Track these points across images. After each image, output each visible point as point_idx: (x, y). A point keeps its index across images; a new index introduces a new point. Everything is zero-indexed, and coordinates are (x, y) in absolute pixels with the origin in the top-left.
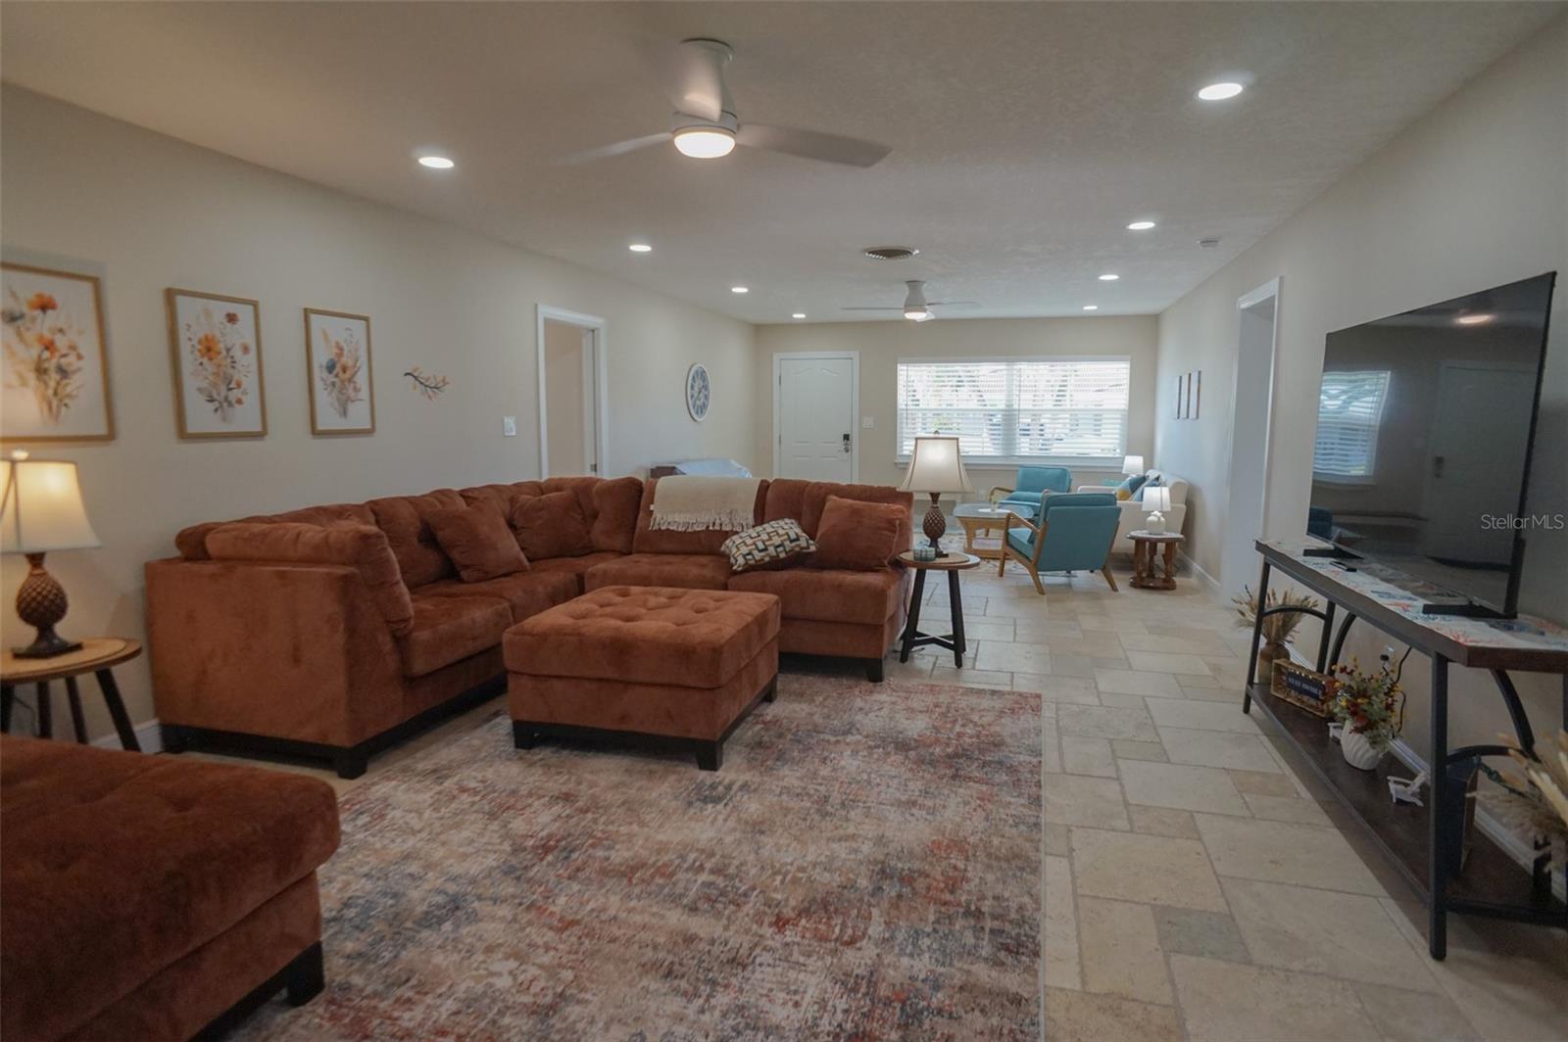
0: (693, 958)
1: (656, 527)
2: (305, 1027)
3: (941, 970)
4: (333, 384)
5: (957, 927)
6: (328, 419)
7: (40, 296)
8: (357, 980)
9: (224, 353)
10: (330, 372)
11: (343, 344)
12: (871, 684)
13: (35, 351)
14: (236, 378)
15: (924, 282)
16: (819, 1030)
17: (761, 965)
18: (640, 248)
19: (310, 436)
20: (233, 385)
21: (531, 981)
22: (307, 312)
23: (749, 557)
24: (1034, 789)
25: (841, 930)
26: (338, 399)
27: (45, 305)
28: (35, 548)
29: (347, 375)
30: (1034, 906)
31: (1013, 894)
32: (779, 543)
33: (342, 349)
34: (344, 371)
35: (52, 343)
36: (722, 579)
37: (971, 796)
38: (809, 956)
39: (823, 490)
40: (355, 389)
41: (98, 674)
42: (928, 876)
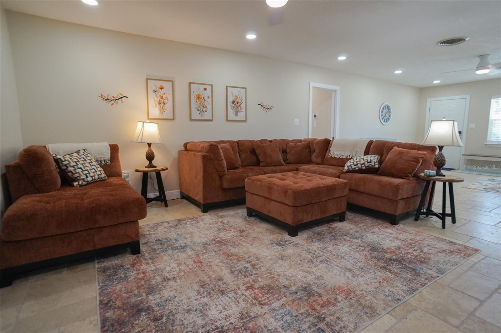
0: (214, 285)
1: (331, 156)
3: (280, 330)
4: (234, 107)
6: (232, 116)
7: (161, 86)
9: (203, 98)
10: (233, 104)
11: (237, 95)
12: (390, 225)
13: (159, 98)
14: (205, 105)
18: (342, 58)
19: (226, 121)
20: (204, 107)
21: (173, 271)
22: (227, 87)
26: (235, 111)
27: (162, 88)
28: (149, 142)
29: (239, 104)
30: (352, 329)
31: (348, 320)
32: (363, 163)
33: (237, 97)
34: (238, 103)
35: (162, 97)
36: (338, 174)
37: (381, 277)
38: (244, 301)
39: (393, 144)
40: (241, 108)
41: (156, 173)
42: (321, 297)
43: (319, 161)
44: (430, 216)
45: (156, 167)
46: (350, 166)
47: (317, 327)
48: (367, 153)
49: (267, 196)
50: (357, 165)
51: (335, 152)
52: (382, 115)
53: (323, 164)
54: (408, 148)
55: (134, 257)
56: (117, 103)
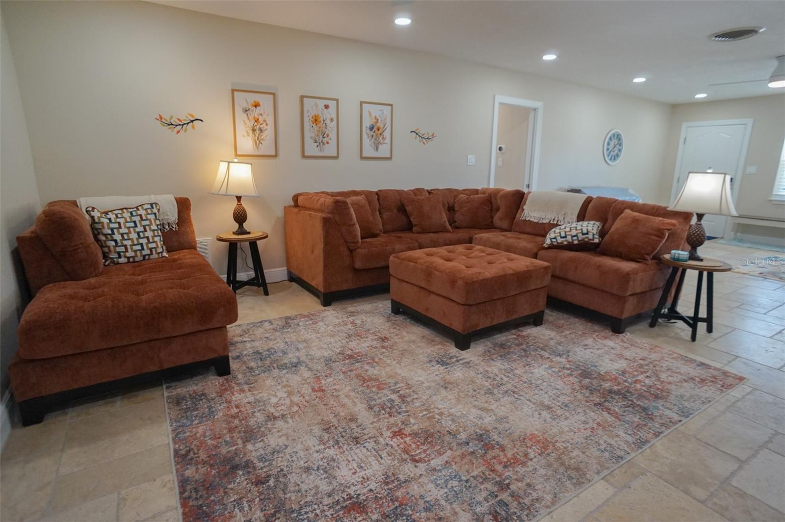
0: (343, 428)
1: (524, 218)
2: (212, 383)
3: (443, 502)
4: (372, 136)
5: (482, 487)
6: (369, 151)
7: (255, 102)
8: (240, 376)
9: (322, 122)
10: (371, 130)
11: (378, 117)
12: (611, 333)
13: (253, 121)
14: (326, 133)
16: (348, 490)
17: (365, 447)
18: (549, 57)
19: (359, 159)
20: (325, 135)
21: (282, 405)
22: (362, 103)
23: (554, 240)
24: (650, 435)
25: (420, 453)
26: (374, 143)
27: (256, 105)
28: (239, 195)
29: (380, 132)
30: (549, 503)
31: (544, 489)
32: (575, 234)
33: (378, 120)
34: (378, 130)
35: (258, 119)
36: (535, 250)
37: (594, 420)
38: (389, 456)
39: (624, 206)
40: (383, 138)
41: (250, 243)
42: (503, 451)
43: (505, 225)
44: (673, 321)
45: (249, 233)
46: (554, 238)
47: (498, 498)
48: (581, 217)
49: (423, 284)
50: (565, 237)
51: (530, 213)
52: (608, 149)
53: (511, 231)
54: (647, 214)
55: (221, 381)
56: (186, 131)
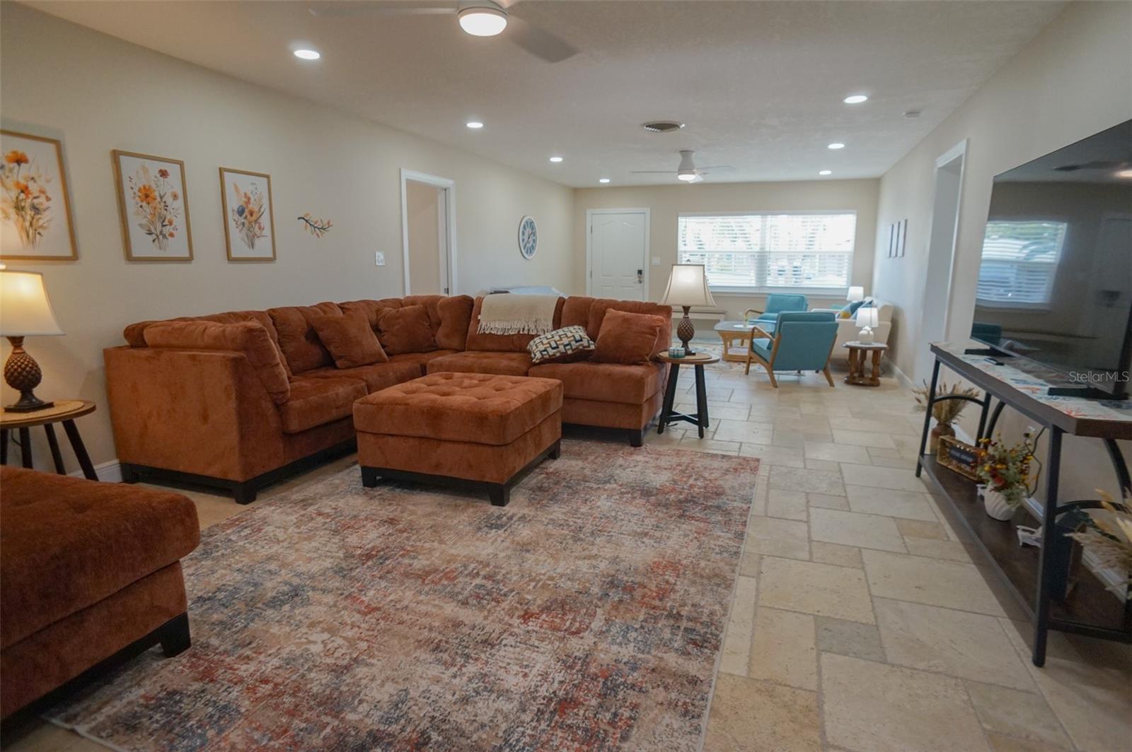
0: (457, 638)
1: (482, 332)
2: (170, 671)
3: (640, 656)
4: (243, 224)
5: (660, 625)
6: (240, 249)
7: (15, 153)
8: (214, 642)
9: (159, 199)
10: (241, 215)
11: (250, 195)
12: (632, 448)
13: (14, 193)
14: (168, 217)
15: (693, 152)
17: (505, 645)
18: (475, 125)
19: (227, 261)
20: (166, 223)
21: (336, 648)
22: (221, 171)
23: (545, 353)
24: (741, 527)
25: (571, 623)
26: (247, 235)
27: (20, 160)
28: (16, 332)
29: (254, 218)
30: (722, 612)
31: (708, 603)
32: (567, 343)
33: (249, 199)
34: (251, 215)
35: (27, 188)
36: (524, 368)
37: (691, 530)
38: (542, 641)
39: (604, 304)
40: (260, 228)
41: (64, 423)
42: (645, 587)
43: (455, 343)
44: (672, 423)
45: (51, 405)
46: (544, 351)
47: (682, 628)
48: (557, 323)
49: (427, 433)
50: (557, 347)
52: (523, 240)
53: (464, 351)
54: (632, 311)
